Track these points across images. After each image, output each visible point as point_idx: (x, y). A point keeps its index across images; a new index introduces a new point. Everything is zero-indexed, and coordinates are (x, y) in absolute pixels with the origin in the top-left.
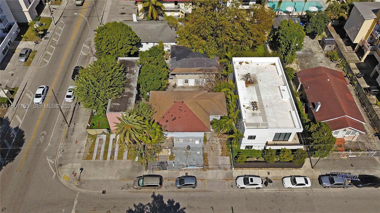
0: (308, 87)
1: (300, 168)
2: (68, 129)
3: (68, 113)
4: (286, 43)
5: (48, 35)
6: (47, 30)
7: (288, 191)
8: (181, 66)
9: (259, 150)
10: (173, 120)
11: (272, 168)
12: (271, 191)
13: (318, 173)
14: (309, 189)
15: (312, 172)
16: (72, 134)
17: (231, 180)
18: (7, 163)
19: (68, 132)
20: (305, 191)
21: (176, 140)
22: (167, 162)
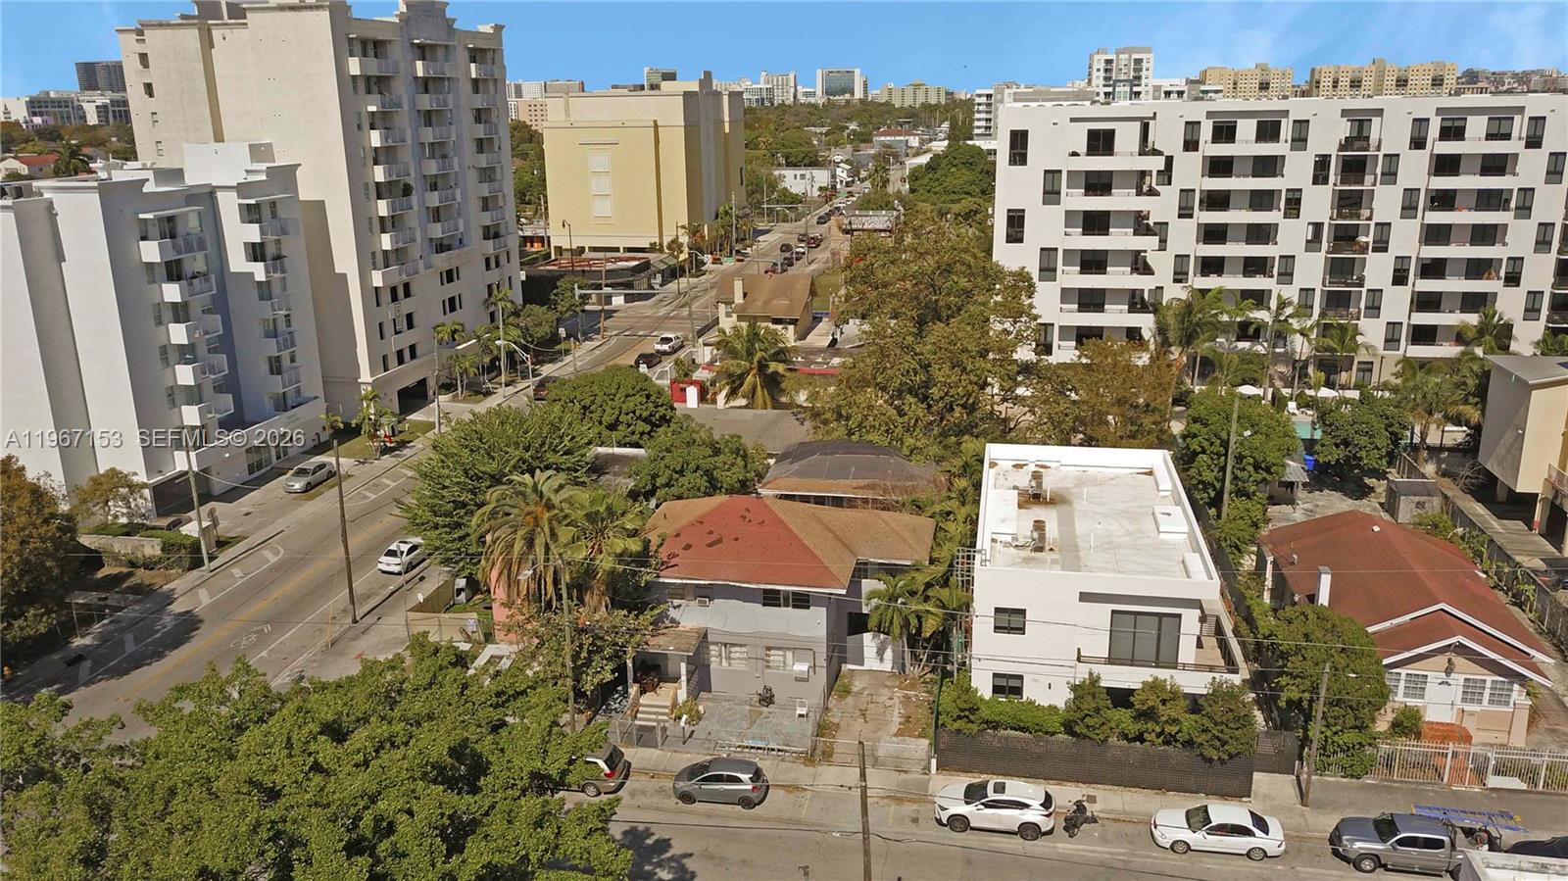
0: (1295, 556)
1: (1244, 799)
2: (350, 628)
3: (367, 597)
4: (1212, 444)
5: (407, 452)
6: (409, 442)
7: (1175, 860)
8: (799, 474)
9: (1053, 709)
10: (710, 545)
11: (1106, 787)
12: (1093, 852)
13: (1328, 822)
14: (1280, 867)
15: (1303, 815)
16: (355, 639)
17: (913, 801)
18: (101, 680)
19: (345, 633)
20: (1258, 871)
21: (720, 655)
22: (664, 729)
